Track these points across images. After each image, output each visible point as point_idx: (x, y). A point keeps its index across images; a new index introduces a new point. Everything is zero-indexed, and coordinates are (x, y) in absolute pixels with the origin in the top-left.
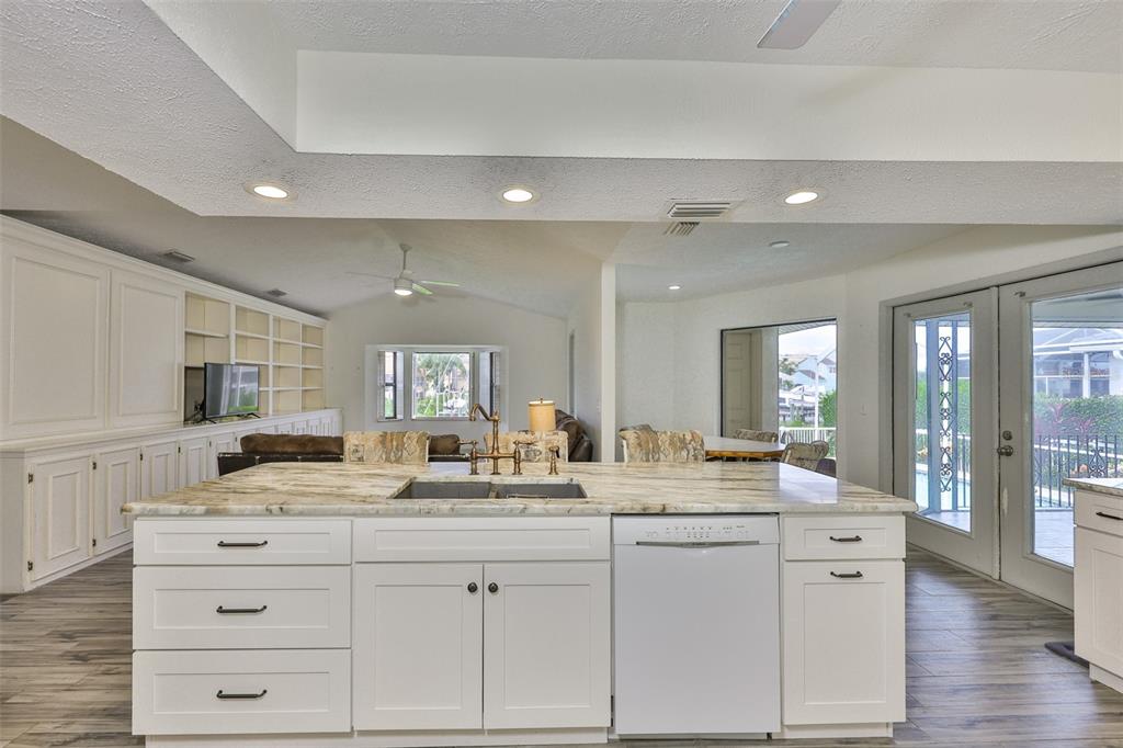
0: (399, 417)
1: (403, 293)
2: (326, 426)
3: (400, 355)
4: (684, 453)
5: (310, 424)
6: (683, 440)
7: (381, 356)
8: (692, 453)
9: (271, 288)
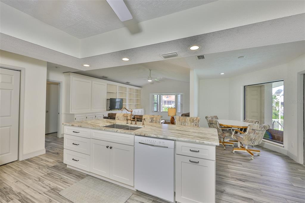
0: (158, 111)
1: (150, 81)
2: (140, 113)
3: (158, 96)
4: (193, 123)
5: (139, 112)
6: (193, 120)
7: (153, 96)
8: (195, 124)
9: (126, 82)
